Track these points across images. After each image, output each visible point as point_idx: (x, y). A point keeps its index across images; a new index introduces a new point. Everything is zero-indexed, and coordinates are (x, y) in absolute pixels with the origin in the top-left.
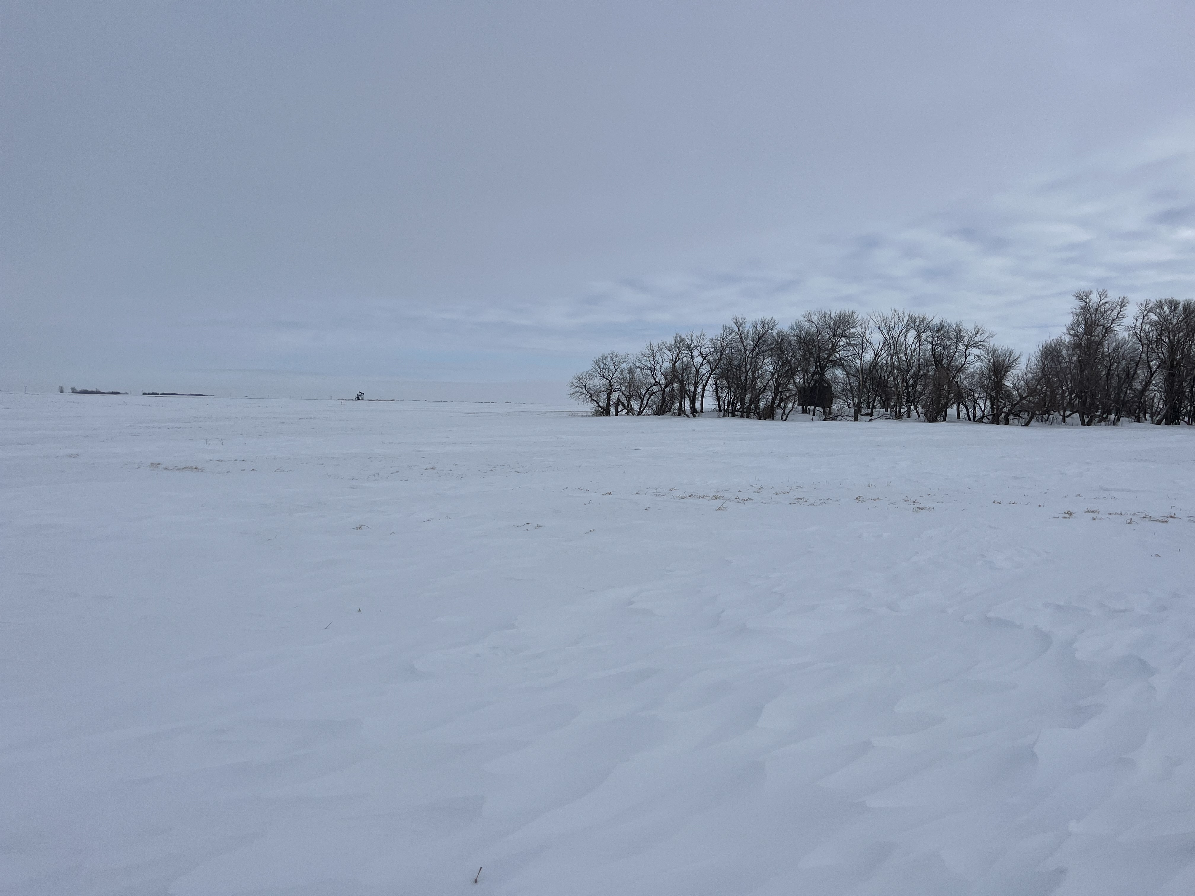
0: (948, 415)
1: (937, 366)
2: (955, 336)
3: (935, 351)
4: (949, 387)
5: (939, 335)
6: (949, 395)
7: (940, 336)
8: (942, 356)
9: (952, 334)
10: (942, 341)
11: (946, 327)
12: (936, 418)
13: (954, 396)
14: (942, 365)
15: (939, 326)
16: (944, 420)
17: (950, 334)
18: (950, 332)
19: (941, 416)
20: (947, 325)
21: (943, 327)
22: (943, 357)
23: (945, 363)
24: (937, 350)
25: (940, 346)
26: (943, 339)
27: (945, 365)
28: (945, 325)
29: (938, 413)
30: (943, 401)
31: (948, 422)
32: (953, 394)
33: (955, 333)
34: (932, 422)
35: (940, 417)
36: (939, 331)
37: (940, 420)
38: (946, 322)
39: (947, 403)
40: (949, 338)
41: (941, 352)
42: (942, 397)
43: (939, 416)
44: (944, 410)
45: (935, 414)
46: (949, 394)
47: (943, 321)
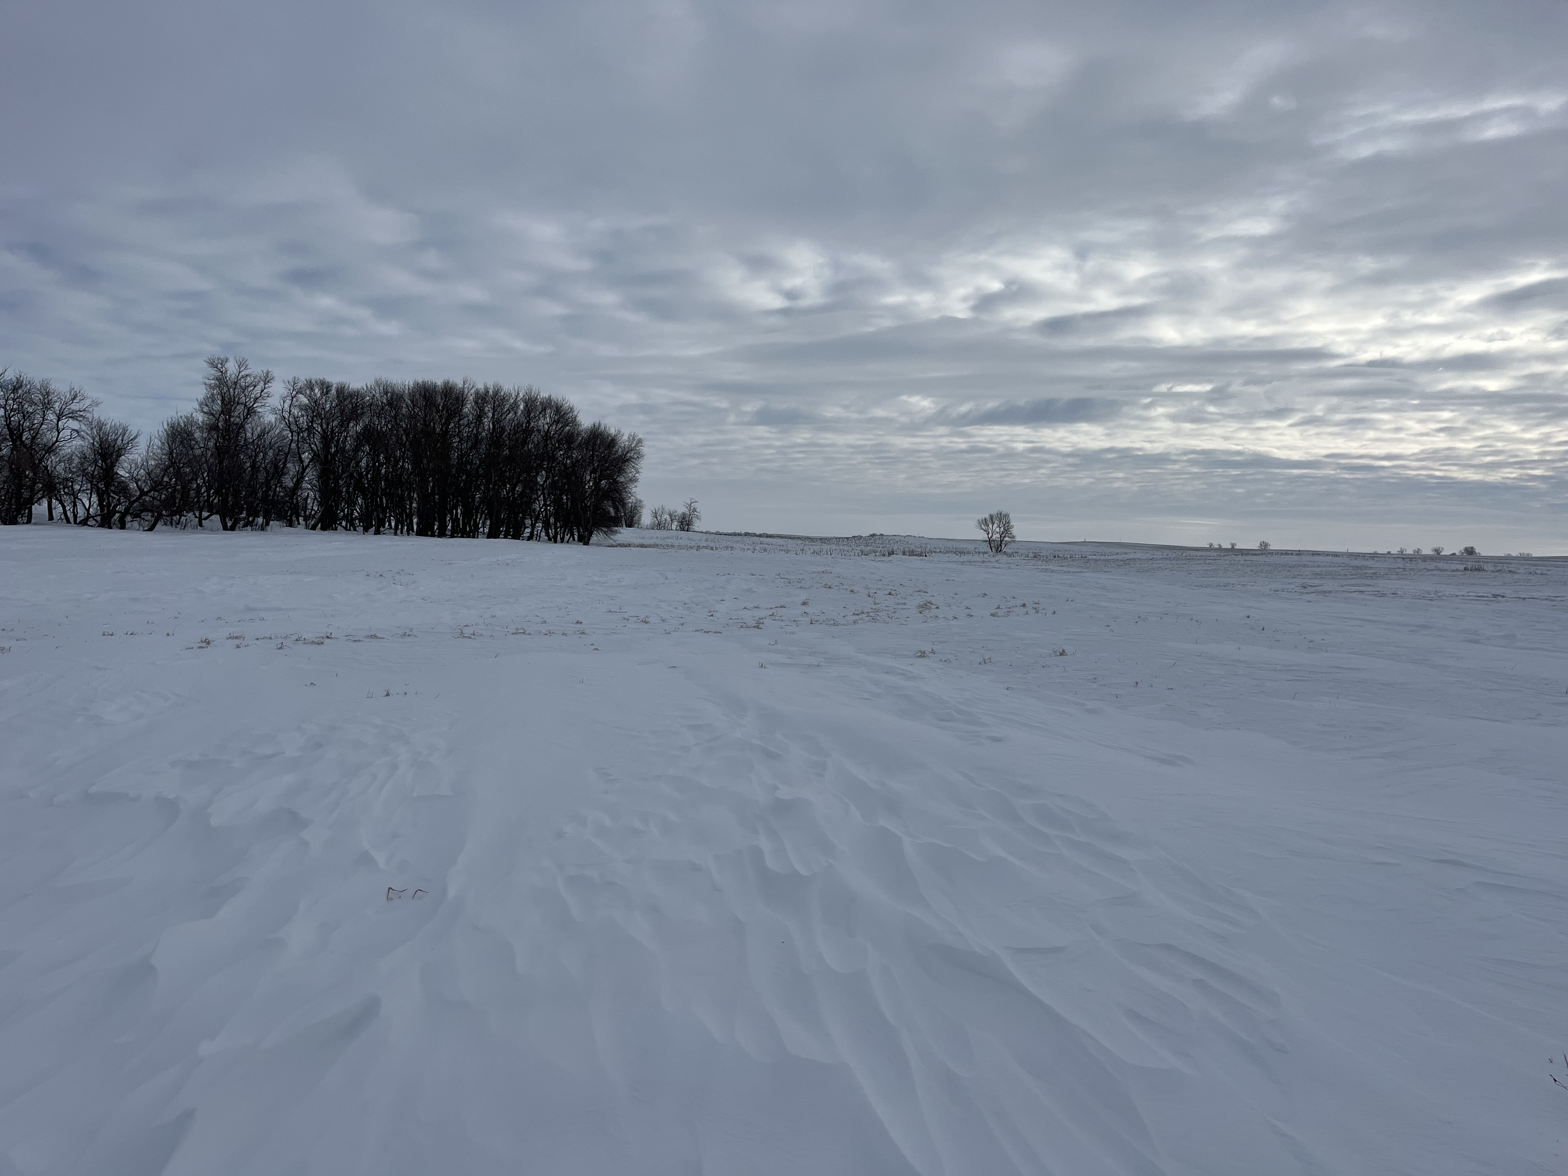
0: (34, 514)
1: (14, 441)
2: (40, 399)
3: (10, 419)
4: (35, 474)
5: (16, 397)
6: (35, 485)
7: (18, 398)
8: (21, 427)
9: (37, 396)
10: (20, 406)
11: (26, 385)
12: (16, 518)
13: (41, 488)
14: (22, 442)
15: (15, 384)
16: (29, 521)
17: (33, 396)
18: (33, 394)
19: (24, 516)
20: (27, 383)
21: (21, 386)
22: (23, 430)
23: (27, 438)
24: (12, 419)
25: (18, 413)
26: (21, 403)
27: (28, 442)
28: (24, 382)
29: (18, 512)
30: (26, 494)
31: (35, 524)
32: (40, 483)
33: (40, 396)
34: (8, 525)
35: (22, 517)
36: (15, 390)
37: (22, 522)
38: (25, 378)
39: (32, 497)
40: (32, 402)
41: (20, 421)
42: (25, 488)
43: (20, 516)
44: (28, 506)
45: (13, 512)
46: (35, 483)
47: (20, 376)
